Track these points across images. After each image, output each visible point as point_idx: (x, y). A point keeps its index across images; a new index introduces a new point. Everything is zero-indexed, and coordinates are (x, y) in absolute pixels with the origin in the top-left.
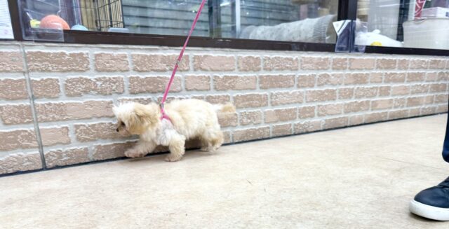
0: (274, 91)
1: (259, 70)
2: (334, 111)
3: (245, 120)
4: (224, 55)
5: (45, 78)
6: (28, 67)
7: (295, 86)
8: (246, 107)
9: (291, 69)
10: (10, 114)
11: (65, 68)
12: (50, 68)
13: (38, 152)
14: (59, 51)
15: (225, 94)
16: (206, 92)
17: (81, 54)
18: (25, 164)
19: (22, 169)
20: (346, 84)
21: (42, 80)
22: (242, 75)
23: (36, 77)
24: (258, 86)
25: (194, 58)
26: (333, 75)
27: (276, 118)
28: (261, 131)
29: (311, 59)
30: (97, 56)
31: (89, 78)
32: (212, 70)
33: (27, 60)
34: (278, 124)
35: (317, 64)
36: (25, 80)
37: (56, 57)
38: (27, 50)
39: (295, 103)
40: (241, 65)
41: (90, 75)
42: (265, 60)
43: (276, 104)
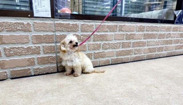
0: (149, 40)
1: (144, 31)
2: (171, 49)
3: (136, 52)
4: (131, 25)
5: (61, 34)
6: (55, 29)
7: (157, 38)
8: (137, 47)
9: (156, 31)
10: (47, 49)
11: (69, 30)
12: (64, 30)
13: (56, 65)
14: (68, 22)
15: (130, 41)
16: (122, 40)
17: (76, 24)
18: (51, 70)
19: (49, 72)
20: (177, 38)
21: (60, 35)
22: (137, 33)
23: (58, 34)
24: (143, 38)
25: (119, 26)
26: (172, 34)
27: (148, 51)
28: (142, 57)
29: (165, 27)
30: (82, 25)
31: (78, 34)
32: (126, 31)
33: (55, 27)
34: (149, 54)
35: (167, 29)
36: (53, 35)
37: (66, 25)
38: (56, 22)
39: (156, 45)
40: (137, 29)
41: (79, 33)
42: (147, 27)
43: (149, 46)
